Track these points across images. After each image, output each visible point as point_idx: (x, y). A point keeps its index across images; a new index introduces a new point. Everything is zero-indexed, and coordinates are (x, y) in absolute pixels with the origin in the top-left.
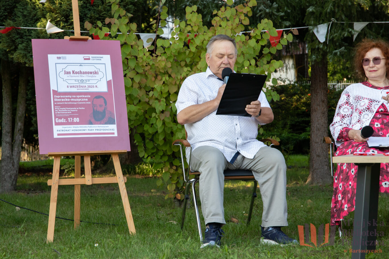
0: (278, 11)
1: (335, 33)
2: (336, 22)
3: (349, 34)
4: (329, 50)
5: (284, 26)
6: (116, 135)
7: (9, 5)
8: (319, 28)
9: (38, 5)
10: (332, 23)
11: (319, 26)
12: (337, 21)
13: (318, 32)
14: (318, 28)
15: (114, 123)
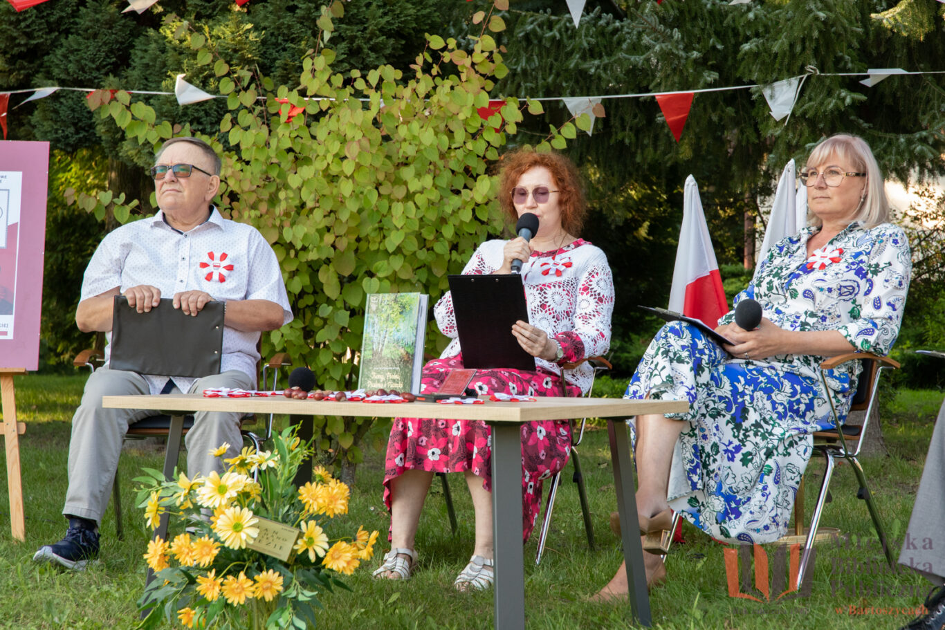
0: (687, 49)
1: (810, 100)
2: (818, 73)
3: (839, 103)
4: (798, 142)
5: (702, 82)
6: (10, 336)
7: (117, 42)
8: (776, 89)
9: (170, 42)
10: (809, 77)
11: (776, 84)
12: (822, 71)
13: (772, 97)
14: (773, 89)
15: (9, 312)
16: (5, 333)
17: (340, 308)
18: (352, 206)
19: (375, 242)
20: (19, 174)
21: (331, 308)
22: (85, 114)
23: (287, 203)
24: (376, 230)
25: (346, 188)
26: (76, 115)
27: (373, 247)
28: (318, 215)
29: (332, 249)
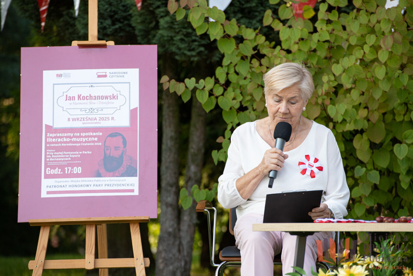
6: (136, 193)
15: (134, 175)
16: (132, 191)
17: (371, 170)
18: (384, 86)
19: (400, 114)
20: (137, 71)
21: (364, 169)
22: (121, 8)
23: (329, 84)
24: (401, 104)
25: (380, 72)
26: (113, 9)
27: (399, 119)
28: (355, 94)
29: (366, 121)
